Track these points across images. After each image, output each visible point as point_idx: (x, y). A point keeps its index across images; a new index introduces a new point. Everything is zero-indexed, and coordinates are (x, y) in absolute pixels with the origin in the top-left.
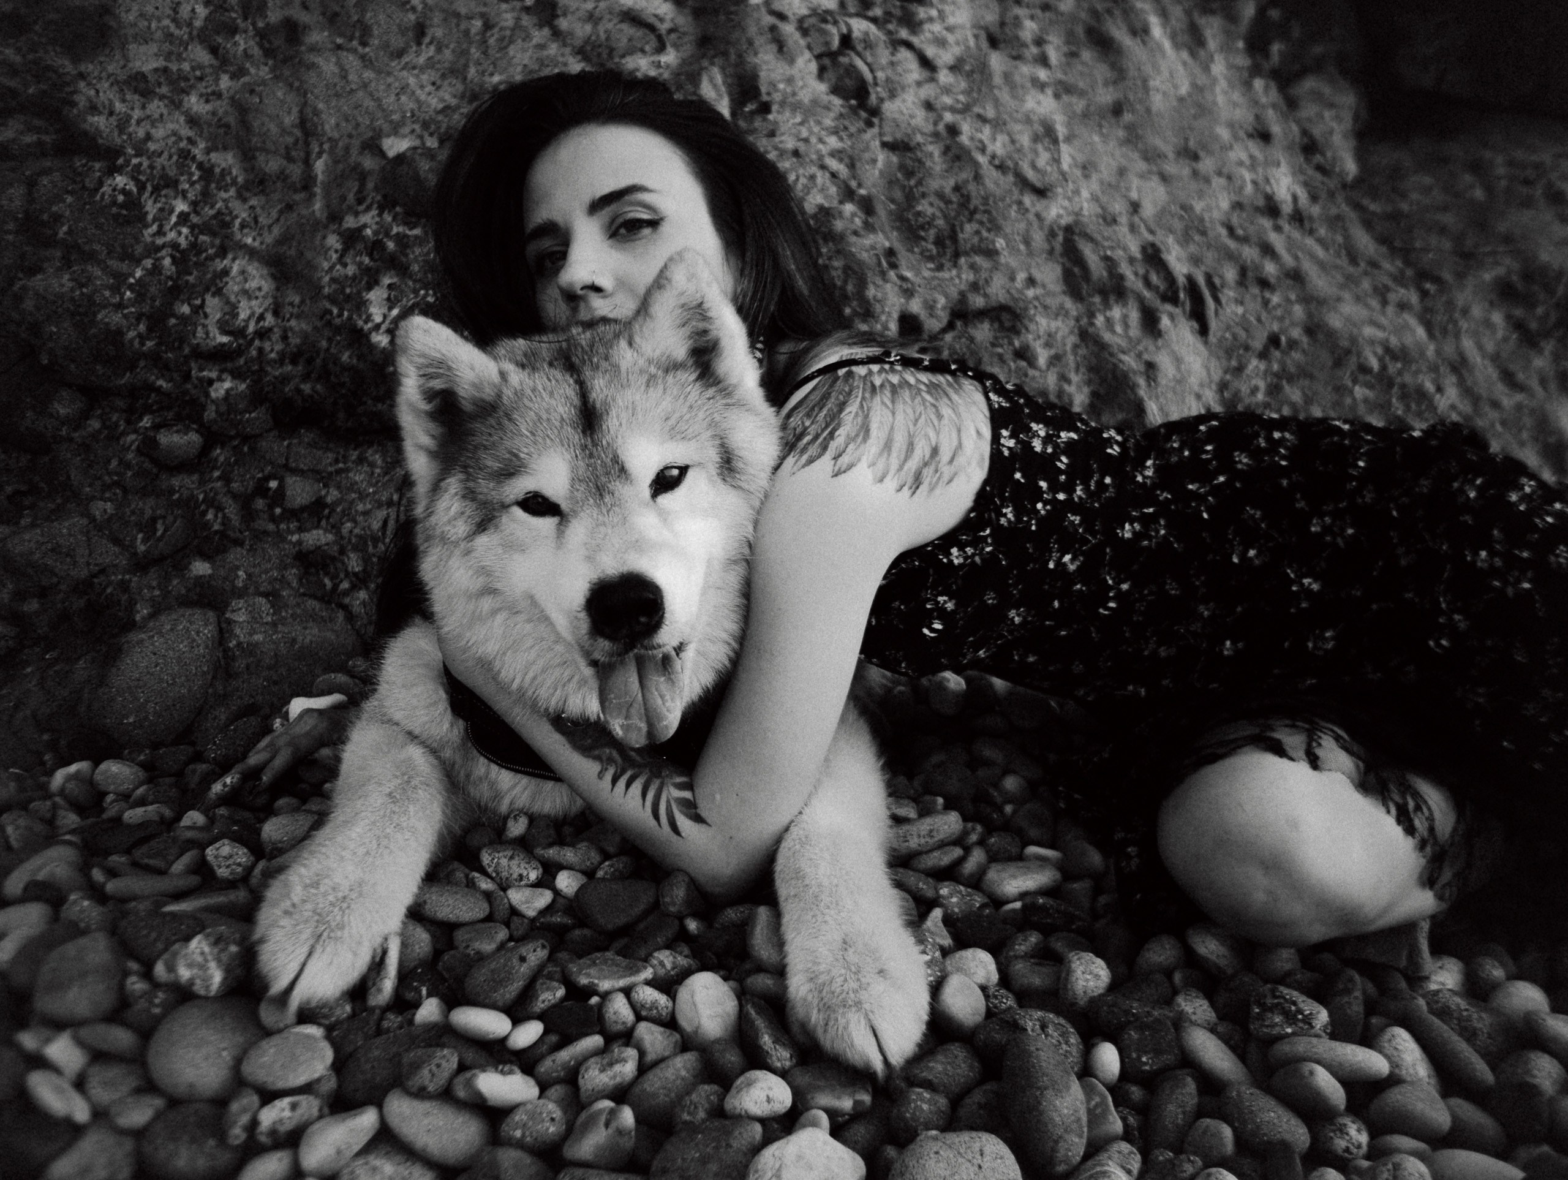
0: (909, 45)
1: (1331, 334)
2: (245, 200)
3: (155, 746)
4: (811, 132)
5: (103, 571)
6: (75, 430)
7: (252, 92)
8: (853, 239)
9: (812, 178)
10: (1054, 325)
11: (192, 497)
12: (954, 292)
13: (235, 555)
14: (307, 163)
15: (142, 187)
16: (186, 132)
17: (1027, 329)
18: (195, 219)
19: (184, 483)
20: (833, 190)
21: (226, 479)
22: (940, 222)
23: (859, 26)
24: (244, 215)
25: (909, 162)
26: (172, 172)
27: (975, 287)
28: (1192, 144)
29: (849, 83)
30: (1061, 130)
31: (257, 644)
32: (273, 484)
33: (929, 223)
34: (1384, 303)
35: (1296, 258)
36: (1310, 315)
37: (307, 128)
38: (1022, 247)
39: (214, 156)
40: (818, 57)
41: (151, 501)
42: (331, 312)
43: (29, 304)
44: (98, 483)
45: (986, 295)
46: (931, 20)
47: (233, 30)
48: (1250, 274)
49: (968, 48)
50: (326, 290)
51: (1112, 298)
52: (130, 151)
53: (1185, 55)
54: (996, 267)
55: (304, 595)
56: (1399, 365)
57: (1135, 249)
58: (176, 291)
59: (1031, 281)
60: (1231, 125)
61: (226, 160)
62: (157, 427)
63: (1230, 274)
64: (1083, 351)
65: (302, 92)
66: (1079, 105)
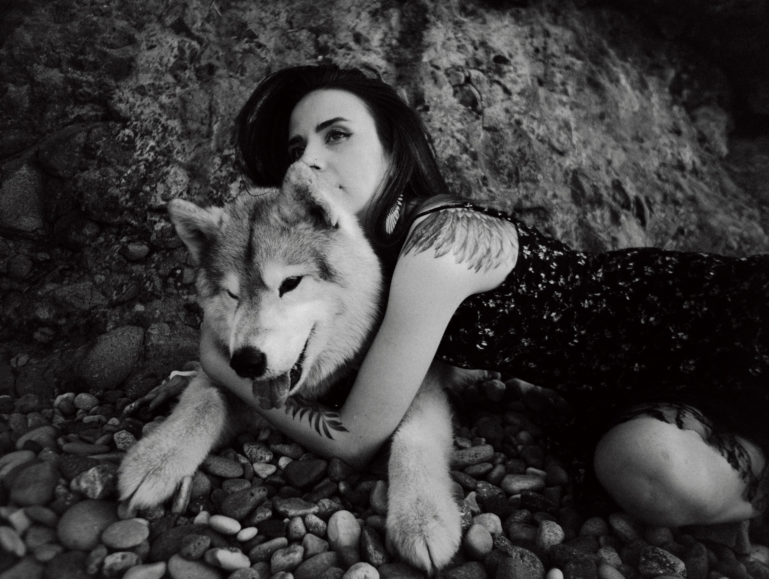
0: (499, 83)
1: (711, 229)
2: (180, 141)
3: (106, 390)
4: (448, 120)
5: (95, 307)
6: (92, 242)
7: (189, 94)
8: (466, 171)
9: (448, 142)
10: (566, 217)
11: (141, 275)
12: (515, 200)
13: (157, 303)
14: (210, 125)
15: (136, 134)
16: (158, 111)
17: (552, 219)
18: (157, 149)
19: (138, 269)
20: (458, 148)
21: (157, 268)
22: (510, 166)
23: (475, 73)
24: (179, 148)
25: (496, 137)
26: (150, 128)
27: (526, 197)
28: (640, 134)
29: (468, 99)
30: (573, 125)
31: (160, 346)
32: (179, 272)
33: (505, 166)
34: (741, 215)
35: (694, 191)
36: (700, 220)
37: (212, 110)
38: (551, 179)
39: (169, 122)
40: (454, 87)
41: (122, 276)
42: (212, 192)
43: (80, 184)
44: (99, 267)
45: (531, 202)
46: (510, 71)
47: (185, 68)
48: (669, 198)
49: (528, 85)
50: (212, 182)
51: (596, 206)
52: (133, 119)
53: (637, 93)
54: (537, 188)
55: (186, 324)
56: (748, 246)
57: (608, 182)
58: (144, 180)
59: (555, 196)
60: (660, 126)
61: (174, 124)
62: (129, 242)
63: (658, 197)
64: (580, 231)
65: (211, 94)
66: (583, 114)
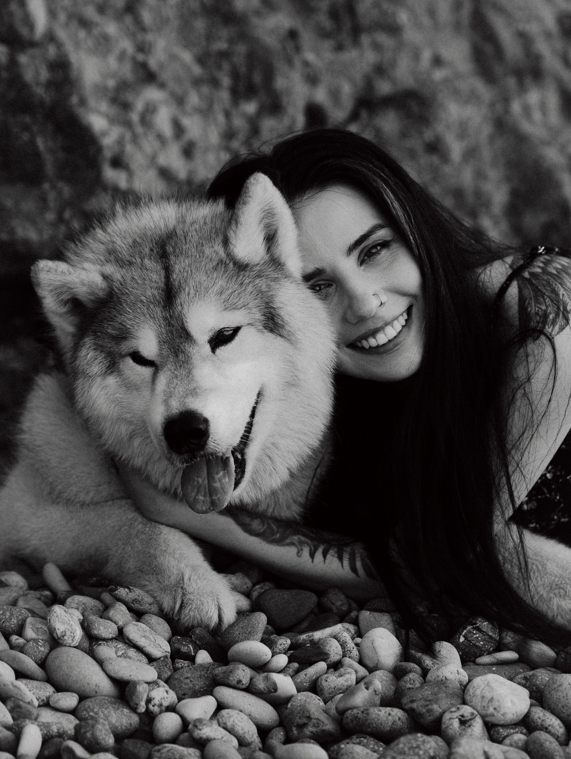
10: (465, 112)
17: (437, 118)
27: (380, 70)
38: (426, 20)
45: (393, 81)
51: (528, 80)
54: (399, 46)
57: (550, 20)
59: (437, 61)
64: (499, 143)
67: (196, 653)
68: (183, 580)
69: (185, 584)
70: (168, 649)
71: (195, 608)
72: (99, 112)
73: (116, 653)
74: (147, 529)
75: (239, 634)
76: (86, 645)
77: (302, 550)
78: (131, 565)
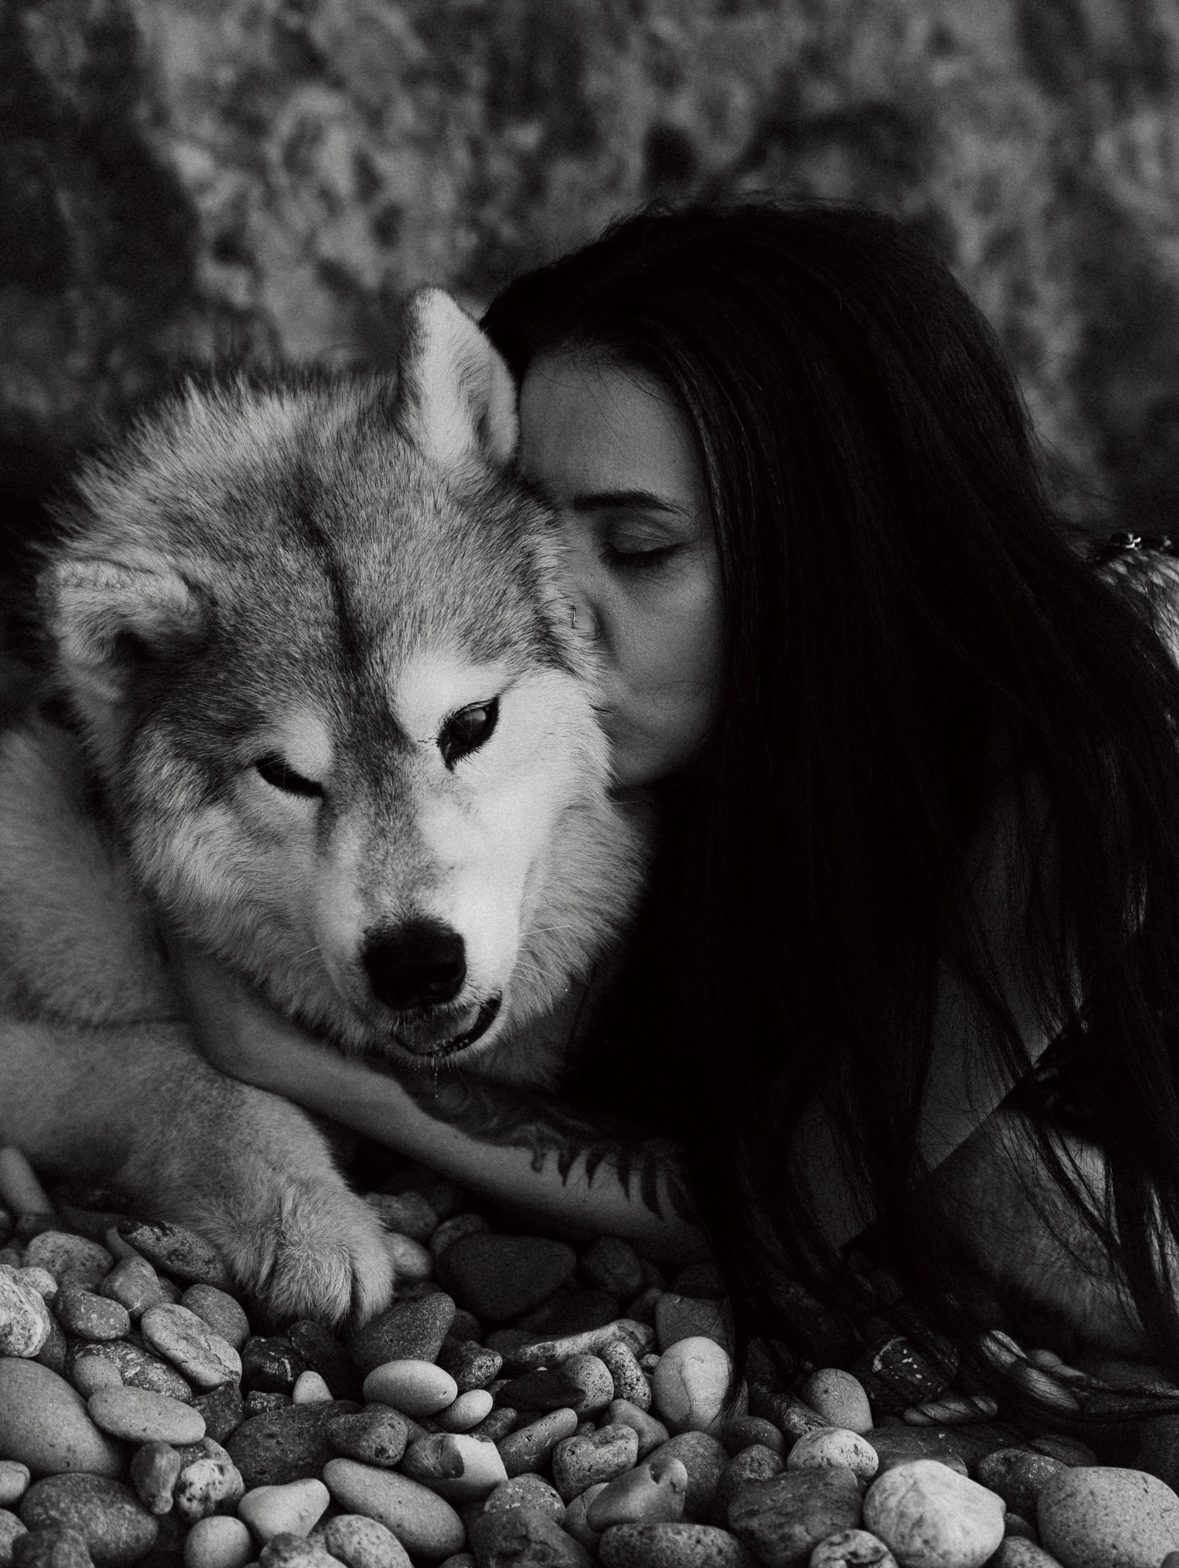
10: (996, 155)
12: (766, 71)
17: (934, 166)
27: (814, 59)
45: (842, 83)
51: (1136, 92)
59: (942, 42)
64: (1066, 226)
67: (297, 1376)
68: (280, 1214)
69: (284, 1222)
70: (237, 1366)
71: (303, 1277)
72: (194, 139)
73: (122, 1373)
74: (215, 1093)
75: (392, 1340)
76: (59, 1351)
77: (543, 1156)
78: (175, 1169)
